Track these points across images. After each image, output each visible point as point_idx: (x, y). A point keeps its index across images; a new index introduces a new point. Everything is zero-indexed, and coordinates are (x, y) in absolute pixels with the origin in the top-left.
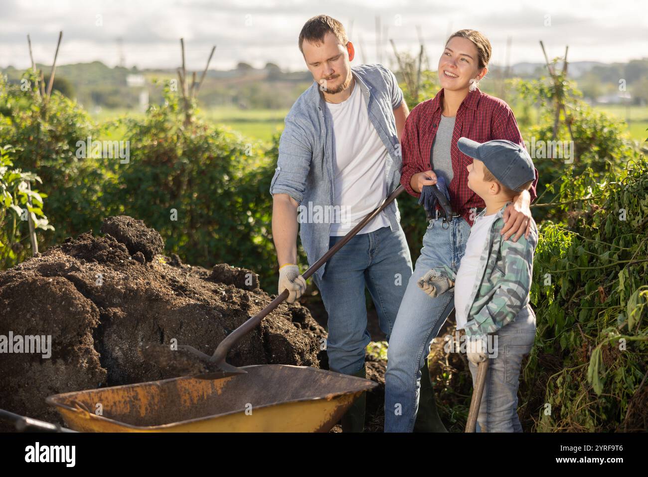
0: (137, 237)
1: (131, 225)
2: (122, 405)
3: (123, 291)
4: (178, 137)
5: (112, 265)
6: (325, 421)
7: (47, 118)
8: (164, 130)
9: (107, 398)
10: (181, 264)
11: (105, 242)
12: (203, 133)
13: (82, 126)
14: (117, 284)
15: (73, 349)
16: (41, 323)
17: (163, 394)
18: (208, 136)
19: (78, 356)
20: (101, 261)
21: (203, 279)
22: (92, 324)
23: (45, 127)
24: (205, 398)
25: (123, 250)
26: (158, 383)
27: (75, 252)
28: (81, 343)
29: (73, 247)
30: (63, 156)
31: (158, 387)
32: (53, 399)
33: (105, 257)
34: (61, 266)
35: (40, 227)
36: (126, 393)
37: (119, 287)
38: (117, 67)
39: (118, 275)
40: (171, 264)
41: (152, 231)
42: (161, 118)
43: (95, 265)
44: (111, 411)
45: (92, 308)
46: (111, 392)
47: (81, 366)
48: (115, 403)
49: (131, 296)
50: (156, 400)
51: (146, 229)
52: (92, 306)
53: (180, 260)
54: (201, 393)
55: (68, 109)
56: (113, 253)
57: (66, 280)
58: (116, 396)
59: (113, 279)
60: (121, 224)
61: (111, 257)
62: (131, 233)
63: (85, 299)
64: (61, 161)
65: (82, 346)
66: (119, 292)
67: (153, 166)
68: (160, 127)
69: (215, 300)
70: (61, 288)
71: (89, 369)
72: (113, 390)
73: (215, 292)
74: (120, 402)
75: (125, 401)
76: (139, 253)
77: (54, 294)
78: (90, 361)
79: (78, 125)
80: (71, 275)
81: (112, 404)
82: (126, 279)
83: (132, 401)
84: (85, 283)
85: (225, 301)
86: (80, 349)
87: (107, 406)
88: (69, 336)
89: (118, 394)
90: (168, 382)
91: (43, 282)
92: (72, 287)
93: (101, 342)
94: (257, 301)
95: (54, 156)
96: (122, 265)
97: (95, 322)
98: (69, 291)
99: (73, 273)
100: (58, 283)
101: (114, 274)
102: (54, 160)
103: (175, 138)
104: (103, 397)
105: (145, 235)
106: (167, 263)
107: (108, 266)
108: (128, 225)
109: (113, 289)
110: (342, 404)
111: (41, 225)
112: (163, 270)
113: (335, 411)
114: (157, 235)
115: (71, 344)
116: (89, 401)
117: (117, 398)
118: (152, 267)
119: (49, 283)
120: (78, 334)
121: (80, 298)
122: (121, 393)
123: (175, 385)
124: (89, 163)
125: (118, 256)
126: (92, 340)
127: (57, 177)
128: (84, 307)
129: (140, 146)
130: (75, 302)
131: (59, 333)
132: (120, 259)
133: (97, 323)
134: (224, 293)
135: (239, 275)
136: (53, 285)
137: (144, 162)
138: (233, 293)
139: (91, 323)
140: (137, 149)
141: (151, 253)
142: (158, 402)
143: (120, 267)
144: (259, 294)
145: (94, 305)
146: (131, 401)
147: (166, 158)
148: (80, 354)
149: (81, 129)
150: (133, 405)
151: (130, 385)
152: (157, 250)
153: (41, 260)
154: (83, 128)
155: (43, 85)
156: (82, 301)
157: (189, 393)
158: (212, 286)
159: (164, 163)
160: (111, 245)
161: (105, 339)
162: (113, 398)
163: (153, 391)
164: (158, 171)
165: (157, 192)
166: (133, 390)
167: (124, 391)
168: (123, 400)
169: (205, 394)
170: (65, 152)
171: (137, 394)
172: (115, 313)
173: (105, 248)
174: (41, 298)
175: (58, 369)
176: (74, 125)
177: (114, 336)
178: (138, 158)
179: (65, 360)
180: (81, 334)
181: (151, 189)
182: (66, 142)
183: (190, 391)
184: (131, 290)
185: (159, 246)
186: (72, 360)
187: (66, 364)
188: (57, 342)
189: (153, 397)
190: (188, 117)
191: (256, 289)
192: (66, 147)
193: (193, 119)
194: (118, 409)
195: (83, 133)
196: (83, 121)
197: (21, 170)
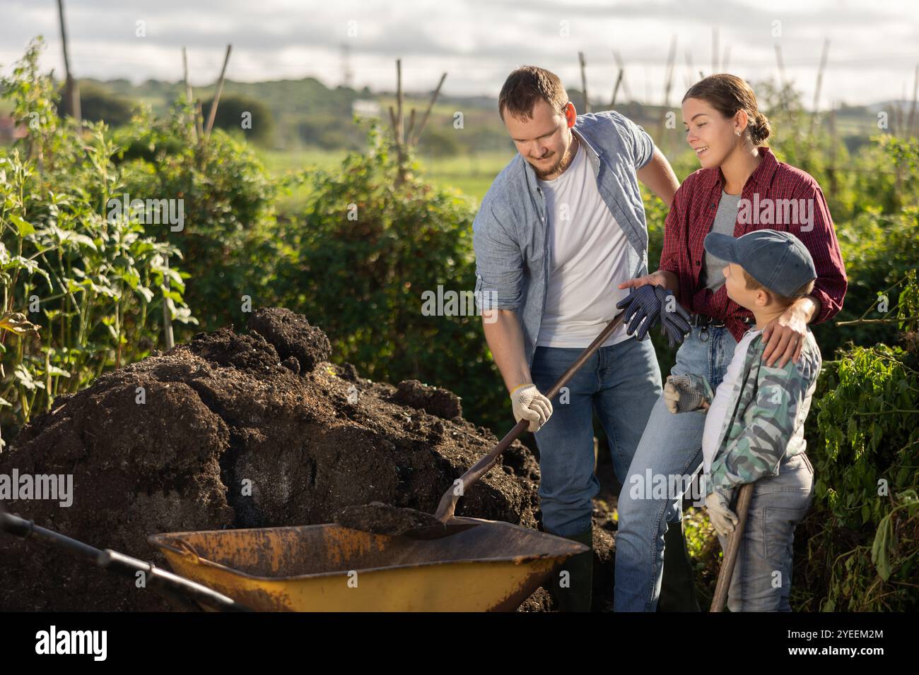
0: (295, 337)
1: (288, 320)
2: (248, 554)
3: (264, 406)
4: (386, 202)
5: (254, 372)
6: (513, 593)
7: (204, 167)
8: (366, 190)
9: (228, 543)
10: (358, 378)
11: (248, 341)
12: (421, 197)
13: (252, 180)
14: (258, 397)
15: (192, 479)
16: (152, 441)
17: (303, 544)
18: (428, 202)
19: (198, 488)
20: (240, 366)
21: (383, 399)
22: (218, 446)
23: (199, 179)
24: (361, 554)
25: (271, 354)
26: (298, 529)
27: (207, 353)
28: (202, 471)
29: (205, 345)
30: (222, 221)
31: (298, 534)
32: (157, 539)
33: (245, 361)
34: (184, 369)
35: (179, 318)
36: (254, 538)
37: (259, 402)
38: (340, 88)
39: (260, 385)
40: (343, 377)
41: (315, 330)
42: (363, 173)
43: (231, 370)
44: (233, 559)
45: (220, 426)
46: (234, 535)
47: (201, 502)
48: (238, 551)
49: (274, 414)
50: (294, 551)
51: (308, 327)
52: (219, 423)
53: (356, 373)
54: (355, 546)
55: (233, 155)
56: (257, 356)
57: (188, 387)
58: (240, 541)
59: (253, 390)
60: (274, 318)
61: (254, 362)
62: (286, 331)
63: (211, 413)
64: (218, 229)
65: (204, 475)
66: (259, 407)
67: (348, 241)
68: (363, 187)
69: (395, 428)
70: (181, 398)
71: (210, 505)
72: (237, 533)
73: (397, 417)
74: (245, 549)
75: (252, 549)
76: (292, 358)
77: (170, 404)
78: (214, 496)
79: (246, 178)
80: (197, 382)
81: (235, 551)
82: (270, 391)
83: (261, 550)
84: (214, 392)
85: (409, 430)
86: (200, 479)
87: (228, 553)
88: (187, 461)
89: (243, 540)
90: (311, 529)
91: (157, 389)
92: (196, 397)
93: (232, 473)
94: (455, 433)
95: (211, 221)
96: (268, 373)
97: (223, 444)
98: (191, 402)
99: (200, 379)
100: (177, 390)
101: (255, 383)
102: (212, 226)
103: (382, 201)
104: (223, 542)
105: (306, 335)
106: (337, 375)
107: (248, 372)
108: (284, 320)
109: (251, 403)
110: (536, 572)
111: (180, 316)
112: (328, 383)
113: (526, 580)
114: (322, 336)
115: (190, 472)
116: (205, 545)
117: (242, 545)
118: (312, 378)
119: (165, 390)
120: (200, 459)
121: (204, 412)
122: (247, 538)
123: (321, 533)
124: (259, 233)
125: (263, 360)
126: (218, 468)
127: (212, 250)
128: (208, 423)
129: (331, 211)
130: (197, 416)
131: (174, 456)
132: (266, 364)
133: (225, 446)
134: (409, 420)
135: (434, 396)
136: (170, 392)
137: (337, 234)
138: (421, 420)
139: (216, 445)
140: (328, 216)
141: (313, 359)
142: (296, 554)
143: (264, 375)
144: (461, 424)
145: (223, 422)
146: (259, 550)
147: (367, 230)
148: (201, 486)
149: (250, 184)
150: (263, 555)
151: (260, 529)
152: (320, 356)
153: (160, 361)
154: (252, 183)
155: (201, 120)
156: (207, 415)
157: (339, 546)
158: (394, 409)
159: (364, 238)
160: (255, 346)
161: (237, 469)
162: (237, 543)
163: (290, 539)
164: (354, 248)
165: (351, 278)
166: (264, 536)
167: (252, 536)
168: (250, 548)
169: (362, 548)
170: (225, 215)
171: (269, 541)
172: (251, 436)
173: (247, 349)
174: (154, 408)
175: (171, 504)
176: (240, 178)
177: (249, 466)
178: (328, 229)
179: (180, 490)
180: (203, 459)
181: (343, 274)
182: (228, 202)
183: (341, 542)
184: (276, 406)
185: (324, 351)
186: (190, 492)
187: (182, 497)
188: (171, 467)
189: (290, 547)
190: (402, 172)
191: (456, 418)
192: (227, 209)
193: (409, 177)
194: (243, 558)
195: (253, 190)
196: (254, 173)
197: (155, 239)
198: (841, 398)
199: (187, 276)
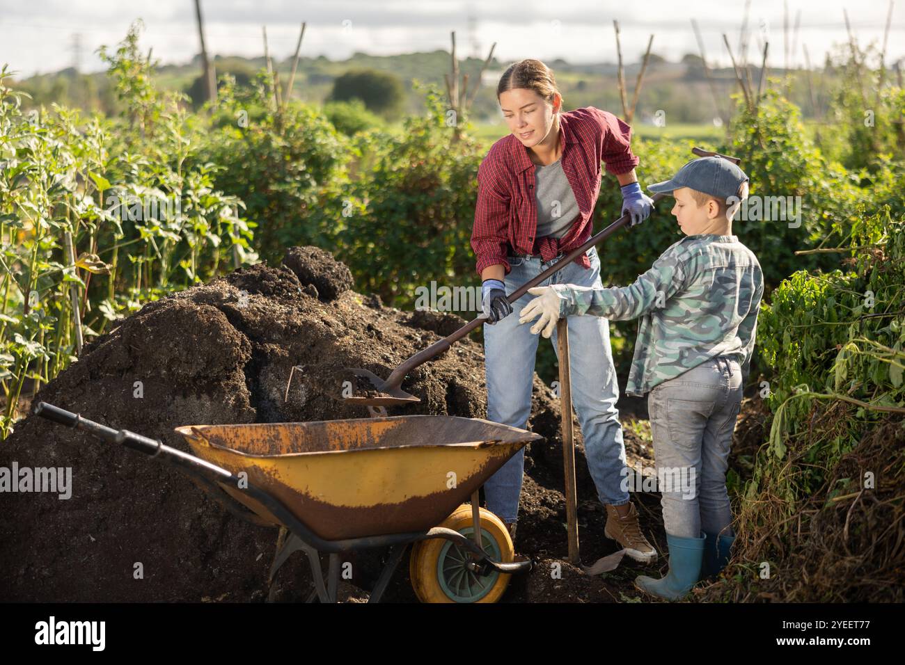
0: (320, 270)
1: (316, 257)
2: (260, 444)
3: (284, 326)
4: (444, 159)
5: (278, 298)
6: (475, 473)
7: (283, 132)
8: (425, 150)
9: (243, 434)
10: (382, 307)
11: (274, 272)
12: (473, 154)
13: (324, 142)
14: (278, 318)
15: (220, 384)
16: (185, 353)
17: (308, 436)
18: (479, 158)
19: (225, 392)
20: (267, 293)
21: (400, 323)
22: (241, 358)
23: (278, 142)
24: (359, 445)
25: (295, 283)
26: (304, 424)
27: (241, 283)
28: (228, 378)
29: (240, 277)
30: (298, 178)
31: (303, 428)
32: (185, 430)
33: (271, 290)
34: (218, 296)
35: (248, 262)
36: (266, 431)
37: (279, 322)
38: (469, 59)
39: (280, 309)
40: (370, 306)
41: (339, 265)
42: (422, 134)
43: (258, 297)
44: (247, 448)
45: (243, 341)
46: (248, 429)
47: (227, 404)
48: (252, 441)
49: (292, 333)
50: (300, 442)
51: (333, 262)
52: (242, 338)
53: (380, 303)
54: (354, 439)
55: (308, 120)
56: (280, 284)
57: (216, 310)
58: (254, 433)
59: (275, 312)
60: (303, 255)
61: (278, 289)
62: (313, 266)
63: (235, 331)
64: (294, 185)
65: (231, 382)
66: (279, 326)
67: (409, 195)
68: (421, 144)
69: (405, 346)
70: (210, 318)
71: (234, 406)
72: (251, 427)
73: (409, 338)
74: (258, 440)
75: (264, 440)
76: (311, 285)
77: (200, 323)
78: (239, 401)
79: (318, 140)
80: (227, 306)
81: (249, 441)
82: (289, 313)
83: (272, 441)
84: (240, 314)
85: (417, 348)
86: (227, 385)
87: (244, 443)
88: (216, 370)
89: (257, 432)
90: (316, 425)
91: (190, 311)
92: (223, 318)
93: (256, 381)
94: (460, 351)
95: (288, 179)
96: (290, 298)
97: (246, 356)
98: (218, 321)
99: (230, 304)
100: (206, 312)
101: (277, 307)
102: (289, 183)
103: (439, 158)
104: (239, 433)
105: (330, 269)
106: (363, 304)
107: (273, 298)
108: (312, 257)
109: (273, 323)
110: (495, 456)
111: (249, 260)
112: (350, 310)
113: (486, 463)
114: (344, 269)
115: (218, 379)
116: (223, 436)
117: (255, 437)
118: (336, 305)
119: (197, 311)
120: (226, 369)
121: (229, 329)
122: (260, 431)
123: (324, 427)
124: (332, 189)
125: (286, 288)
126: (243, 376)
127: (290, 204)
128: (232, 339)
129: (395, 168)
130: (222, 333)
131: (204, 365)
132: (288, 291)
133: (247, 358)
134: (419, 339)
135: (444, 320)
136: (201, 314)
137: (399, 188)
138: (429, 340)
139: (239, 356)
140: (392, 172)
141: (336, 289)
142: (302, 444)
143: (286, 300)
144: (467, 344)
145: (245, 338)
146: (270, 441)
147: (427, 186)
148: (227, 390)
149: (322, 146)
150: (273, 445)
151: (271, 424)
152: (343, 286)
153: (200, 289)
154: (326, 144)
155: (279, 90)
156: (231, 332)
157: (339, 438)
158: (407, 331)
159: (424, 191)
160: (281, 277)
161: (261, 378)
162: (251, 435)
163: (296, 432)
164: (413, 200)
165: (411, 227)
166: (274, 429)
167: (264, 429)
168: (262, 439)
169: (359, 441)
170: (302, 173)
171: (279, 433)
172: (272, 350)
173: (273, 279)
174: (187, 327)
175: (203, 405)
176: (313, 140)
177: (271, 376)
178: (392, 184)
179: (210, 395)
180: (229, 369)
181: (404, 223)
182: (302, 161)
183: (341, 436)
184: (294, 326)
185: (346, 282)
186: (218, 396)
187: (212, 400)
188: (202, 375)
189: (296, 439)
190: (457, 132)
191: (464, 339)
192: (302, 168)
193: (464, 136)
194: (256, 447)
195: (325, 151)
196: (327, 136)
197: (223, 193)
198: (777, 313)
199: (254, 225)
